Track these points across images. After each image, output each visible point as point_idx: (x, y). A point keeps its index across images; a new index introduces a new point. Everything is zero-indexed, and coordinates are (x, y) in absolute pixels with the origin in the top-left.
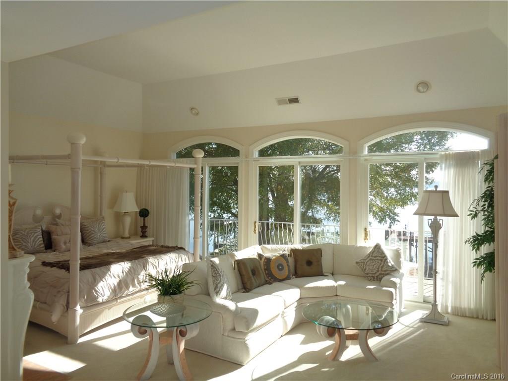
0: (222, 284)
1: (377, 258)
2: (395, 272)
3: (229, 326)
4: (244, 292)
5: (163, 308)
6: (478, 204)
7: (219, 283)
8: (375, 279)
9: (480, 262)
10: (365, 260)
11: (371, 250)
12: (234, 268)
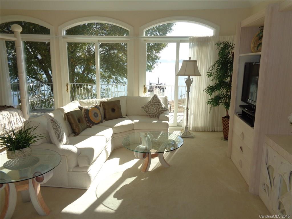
0: (62, 134)
1: (156, 103)
2: (166, 111)
3: (73, 164)
4: (74, 136)
5: (15, 161)
6: (214, 68)
7: (60, 133)
8: (155, 116)
9: (211, 102)
10: (148, 105)
11: (151, 99)
12: (65, 120)
